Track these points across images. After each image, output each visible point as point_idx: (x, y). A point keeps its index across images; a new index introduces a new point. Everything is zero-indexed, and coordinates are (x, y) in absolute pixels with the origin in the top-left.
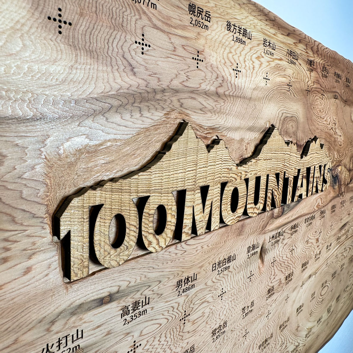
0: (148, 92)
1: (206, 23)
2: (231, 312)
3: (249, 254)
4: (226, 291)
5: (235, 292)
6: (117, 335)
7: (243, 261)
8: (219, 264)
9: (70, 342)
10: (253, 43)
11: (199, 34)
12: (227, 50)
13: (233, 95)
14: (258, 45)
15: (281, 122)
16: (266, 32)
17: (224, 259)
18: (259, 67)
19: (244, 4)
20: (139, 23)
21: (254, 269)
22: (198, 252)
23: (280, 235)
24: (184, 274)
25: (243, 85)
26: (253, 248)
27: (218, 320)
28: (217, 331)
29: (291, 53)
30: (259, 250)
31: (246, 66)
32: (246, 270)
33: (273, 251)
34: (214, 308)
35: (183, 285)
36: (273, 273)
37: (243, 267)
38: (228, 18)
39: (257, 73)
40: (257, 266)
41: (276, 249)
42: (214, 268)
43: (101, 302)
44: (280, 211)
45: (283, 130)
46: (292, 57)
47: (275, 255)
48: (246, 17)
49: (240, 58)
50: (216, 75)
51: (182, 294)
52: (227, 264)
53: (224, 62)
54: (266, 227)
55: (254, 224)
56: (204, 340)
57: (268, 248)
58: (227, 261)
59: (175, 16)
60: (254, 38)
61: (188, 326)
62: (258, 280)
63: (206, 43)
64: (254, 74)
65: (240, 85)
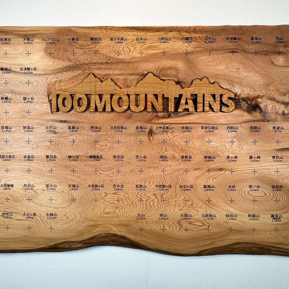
0: (76, 66)
1: (99, 41)
2: (127, 153)
3: (138, 130)
4: (121, 141)
5: (129, 144)
6: (67, 134)
7: (133, 132)
8: (115, 127)
9: (53, 129)
10: (128, 41)
11: (96, 45)
12: (112, 47)
13: (117, 62)
14: (132, 41)
15: (158, 71)
16: (137, 35)
17: (118, 127)
18: (134, 49)
19: (120, 29)
20: (72, 49)
21: (143, 139)
22: (101, 119)
23: (168, 128)
24: (94, 125)
25: (123, 58)
26: (141, 128)
27: (117, 152)
28: (117, 157)
29: (162, 39)
30: (147, 131)
31: (124, 51)
32: (136, 137)
33: (161, 135)
34: (113, 146)
35: (94, 128)
36: (164, 148)
37: (133, 134)
38: (111, 37)
39: (133, 52)
40: (146, 138)
41: (165, 135)
42: (111, 128)
43: (61, 121)
44: (166, 115)
45: (161, 74)
46: (165, 40)
47: (165, 138)
48: (122, 33)
49: (120, 48)
50: (106, 57)
51: (94, 132)
52: (120, 129)
53: (110, 51)
54: (152, 120)
55: (140, 116)
56: (108, 156)
57: (156, 132)
58: (120, 128)
59: (85, 43)
60: (129, 39)
61: (98, 146)
62: (149, 147)
63: (100, 47)
64: (131, 53)
65: (121, 58)
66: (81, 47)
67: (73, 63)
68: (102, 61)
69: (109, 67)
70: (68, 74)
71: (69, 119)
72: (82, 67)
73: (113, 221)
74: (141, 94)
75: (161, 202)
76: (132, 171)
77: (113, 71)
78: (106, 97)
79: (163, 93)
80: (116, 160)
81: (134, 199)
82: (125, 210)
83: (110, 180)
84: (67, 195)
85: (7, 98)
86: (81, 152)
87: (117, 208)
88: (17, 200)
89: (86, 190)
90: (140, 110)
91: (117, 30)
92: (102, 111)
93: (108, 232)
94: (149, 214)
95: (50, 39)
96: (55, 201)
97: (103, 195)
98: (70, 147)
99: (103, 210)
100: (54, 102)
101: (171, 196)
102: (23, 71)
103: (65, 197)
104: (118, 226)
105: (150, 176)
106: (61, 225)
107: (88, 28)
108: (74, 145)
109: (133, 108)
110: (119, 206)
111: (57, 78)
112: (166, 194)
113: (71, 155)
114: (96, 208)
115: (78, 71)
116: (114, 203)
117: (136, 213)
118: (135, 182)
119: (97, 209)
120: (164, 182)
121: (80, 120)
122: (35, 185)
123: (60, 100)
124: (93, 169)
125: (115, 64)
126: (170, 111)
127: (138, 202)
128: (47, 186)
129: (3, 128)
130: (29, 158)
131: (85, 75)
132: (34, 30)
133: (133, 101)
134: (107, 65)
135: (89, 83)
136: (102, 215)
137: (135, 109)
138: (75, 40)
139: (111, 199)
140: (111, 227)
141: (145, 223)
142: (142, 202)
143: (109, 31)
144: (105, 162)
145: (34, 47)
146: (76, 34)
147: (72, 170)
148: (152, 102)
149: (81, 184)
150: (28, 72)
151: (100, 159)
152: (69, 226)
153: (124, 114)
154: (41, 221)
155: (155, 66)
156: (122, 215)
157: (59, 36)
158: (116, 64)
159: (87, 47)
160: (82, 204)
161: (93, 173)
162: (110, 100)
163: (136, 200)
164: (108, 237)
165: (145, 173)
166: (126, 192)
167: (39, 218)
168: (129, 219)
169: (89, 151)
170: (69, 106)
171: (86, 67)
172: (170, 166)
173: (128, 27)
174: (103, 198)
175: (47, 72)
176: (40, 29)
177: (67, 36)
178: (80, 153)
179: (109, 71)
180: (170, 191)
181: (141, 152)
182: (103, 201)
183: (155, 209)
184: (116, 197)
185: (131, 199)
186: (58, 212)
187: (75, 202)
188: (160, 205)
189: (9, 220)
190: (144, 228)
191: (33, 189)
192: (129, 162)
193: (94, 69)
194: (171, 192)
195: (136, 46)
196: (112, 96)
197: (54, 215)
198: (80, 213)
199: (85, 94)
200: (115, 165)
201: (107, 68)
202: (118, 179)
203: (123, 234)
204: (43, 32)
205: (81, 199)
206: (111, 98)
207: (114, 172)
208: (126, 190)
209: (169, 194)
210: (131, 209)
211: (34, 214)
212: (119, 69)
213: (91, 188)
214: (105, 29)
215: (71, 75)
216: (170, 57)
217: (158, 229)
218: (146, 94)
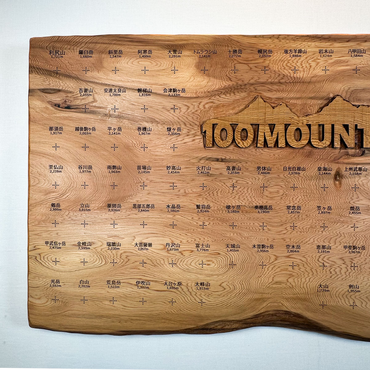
0: (238, 86)
1: (270, 54)
2: (305, 203)
3: (321, 172)
4: (298, 187)
5: (308, 191)
6: (225, 176)
7: (314, 174)
8: (289, 168)
9: (206, 169)
10: (308, 54)
11: (265, 60)
12: (286, 62)
13: (293, 82)
14: (314, 54)
15: (348, 93)
16: (321, 46)
17: (294, 167)
18: (316, 65)
19: (297, 38)
20: (233, 64)
21: (328, 184)
22: (271, 156)
23: (361, 170)
24: (261, 164)
25: (301, 76)
26: (325, 169)
27: (291, 202)
28: (291, 208)
29: (354, 51)
30: (332, 173)
31: (303, 67)
32: (318, 181)
33: (352, 179)
34: (287, 193)
35: (261, 170)
36: (355, 196)
37: (314, 178)
38: (285, 48)
39: (314, 68)
40: (332, 183)
41: (357, 179)
42: (285, 169)
43: (217, 160)
44: (359, 152)
45: (352, 98)
46: (357, 53)
47: (357, 183)
48: (300, 44)
49: (297, 64)
50: (278, 74)
51: (261, 174)
52: (297, 171)
53: (283, 68)
54: (339, 159)
55: (324, 154)
56: (279, 207)
57: (345, 175)
58: (297, 169)
59: (250, 57)
60: (309, 52)
61: (266, 193)
62: (335, 194)
63: (270, 62)
64: (312, 69)
65: (298, 76)
66: (245, 62)
67: (234, 83)
68: (273, 80)
69: (282, 88)
70: (227, 97)
71: (228, 157)
72: (247, 88)
73: (285, 294)
74: (326, 124)
75: (351, 268)
76: (311, 227)
77: (287, 93)
78: (279, 128)
79: (356, 124)
80: (290, 211)
81: (314, 264)
82: (302, 278)
83: (282, 239)
84: (224, 259)
85: (145, 129)
86: (243, 200)
87: (291, 276)
88: (156, 264)
89: (249, 252)
90: (324, 146)
91: (294, 40)
92: (273, 146)
93: (279, 309)
94: (333, 285)
95: (204, 51)
96: (207, 266)
97: (273, 258)
98: (229, 194)
99: (271, 278)
100: (209, 133)
101: (365, 261)
102: (167, 94)
103: (221, 261)
104: (292, 300)
105: (336, 234)
106: (215, 299)
107: (255, 36)
108: (234, 191)
109: (315, 143)
110: (293, 273)
111: (212, 102)
112: (358, 258)
113: (230, 205)
114: (262, 276)
115: (240, 94)
116: (286, 270)
117: (316, 283)
118: (316, 242)
119: (264, 277)
120: (355, 242)
121: (243, 158)
122: (180, 244)
123: (217, 131)
124: (259, 223)
125: (290, 84)
126: (364, 147)
127: (319, 268)
128: (198, 246)
129: (139, 168)
130: (174, 208)
131: (250, 99)
132: (182, 40)
133: (315, 133)
134: (279, 86)
135: (256, 109)
136: (271, 286)
137: (317, 144)
138: (238, 53)
139: (283, 264)
140: (282, 302)
141: (328, 296)
142: (325, 269)
143: (283, 41)
144: (276, 215)
145: (182, 62)
146: (238, 44)
147: (231, 224)
148: (341, 135)
149: (243, 244)
150: (173, 95)
151: (269, 210)
152: (225, 299)
153: (301, 151)
154: (188, 293)
155: (344, 87)
156: (297, 285)
157: (216, 47)
158: (292, 84)
159: (253, 62)
160: (244, 270)
161: (260, 230)
162: (284, 132)
163: (317, 265)
164: (278, 315)
165: (329, 229)
166: (303, 255)
167: (185, 289)
168: (307, 291)
169: (254, 200)
170: (229, 140)
171: (252, 88)
172: (363, 220)
173: (308, 36)
174: (273, 262)
175: (199, 95)
176: (191, 38)
177: (226, 48)
178: (242, 202)
179: (282, 94)
180: (363, 253)
181: (324, 201)
182: (272, 266)
183: (342, 278)
184: (290, 261)
185: (310, 264)
186: (211, 281)
187: (234, 268)
188: (349, 273)
189: (145, 291)
190: (328, 303)
191: (178, 250)
192: (308, 215)
193: (262, 90)
194: (365, 255)
195: (319, 61)
196: (287, 126)
197: (205, 285)
198: (241, 283)
199: (251, 123)
200: (290, 218)
201: (279, 89)
202: (293, 237)
203: (299, 312)
204: (194, 42)
205: (243, 264)
206: (286, 130)
207: (287, 228)
208: (303, 252)
209: (362, 258)
210: (309, 277)
211: (178, 283)
212: (295, 90)
213: (256, 249)
214: (277, 39)
215: (231, 98)
216: (364, 75)
217: (346, 305)
218: (333, 124)
